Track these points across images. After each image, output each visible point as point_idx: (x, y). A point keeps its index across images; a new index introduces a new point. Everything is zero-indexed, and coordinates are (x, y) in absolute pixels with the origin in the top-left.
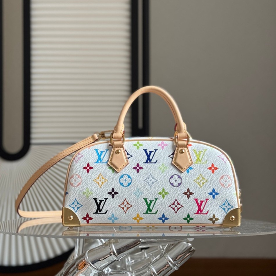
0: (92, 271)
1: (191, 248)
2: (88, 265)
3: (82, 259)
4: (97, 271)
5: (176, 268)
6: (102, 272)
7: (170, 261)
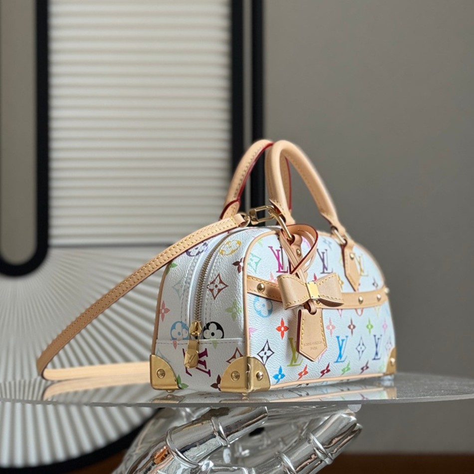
0: (181, 465)
1: (355, 425)
2: (173, 456)
3: (162, 444)
4: (189, 466)
5: (328, 461)
6: (197, 467)
7: (318, 449)
